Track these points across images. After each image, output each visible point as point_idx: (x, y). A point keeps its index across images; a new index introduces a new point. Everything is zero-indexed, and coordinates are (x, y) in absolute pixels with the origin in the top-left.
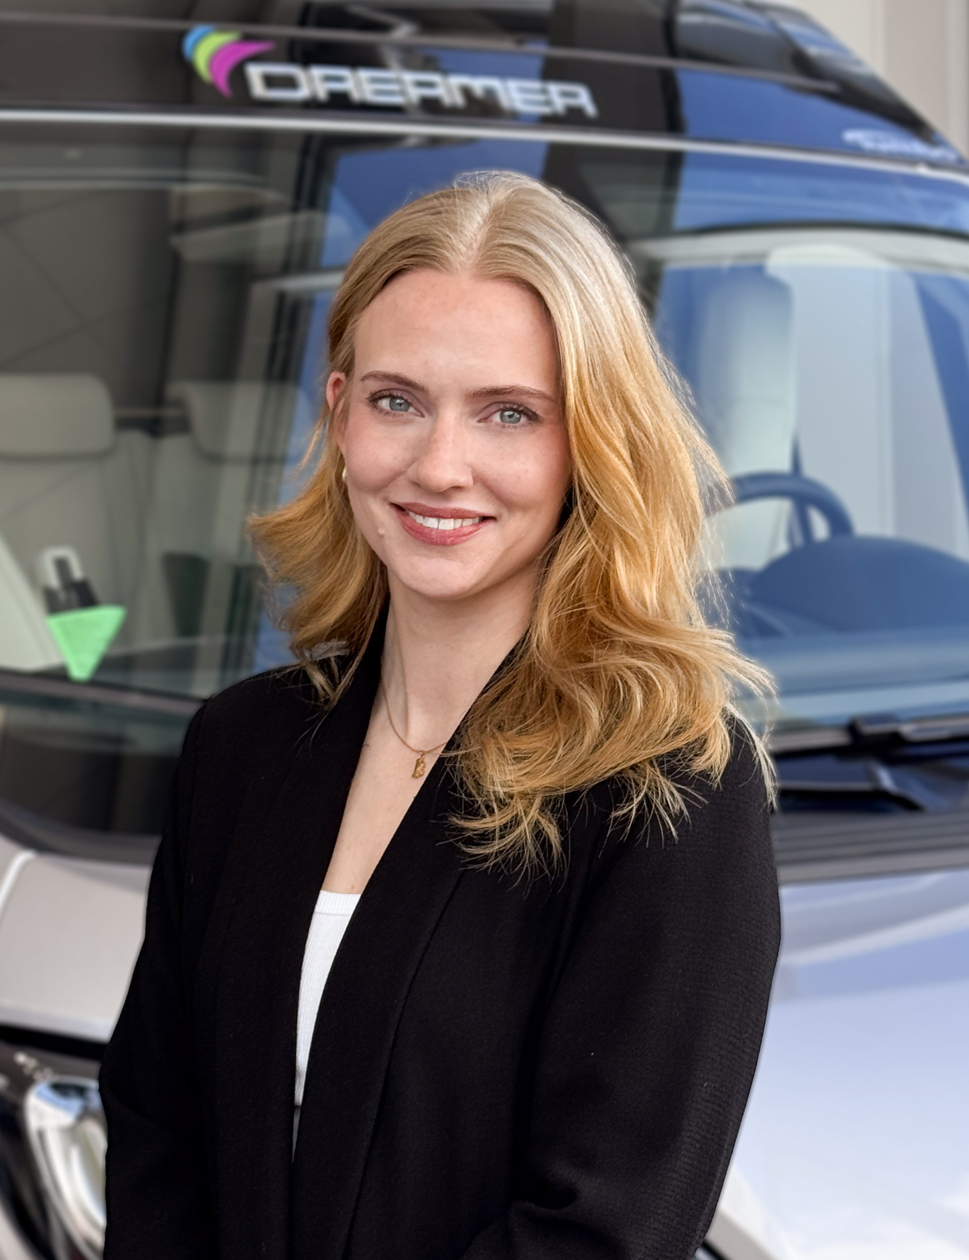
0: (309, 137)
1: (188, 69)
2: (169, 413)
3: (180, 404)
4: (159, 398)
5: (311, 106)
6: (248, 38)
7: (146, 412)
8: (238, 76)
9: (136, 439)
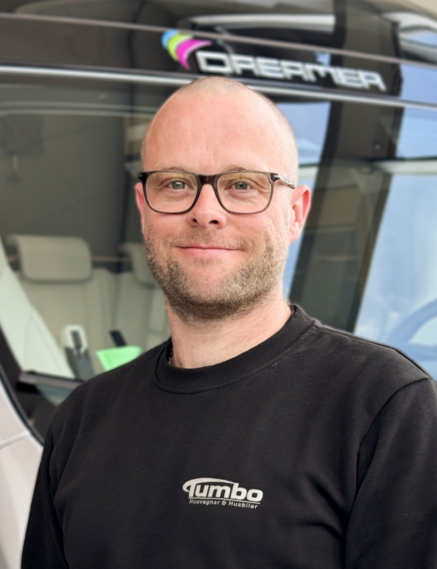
1: (166, 52)
6: (197, 39)
8: (193, 57)
9: (104, 273)
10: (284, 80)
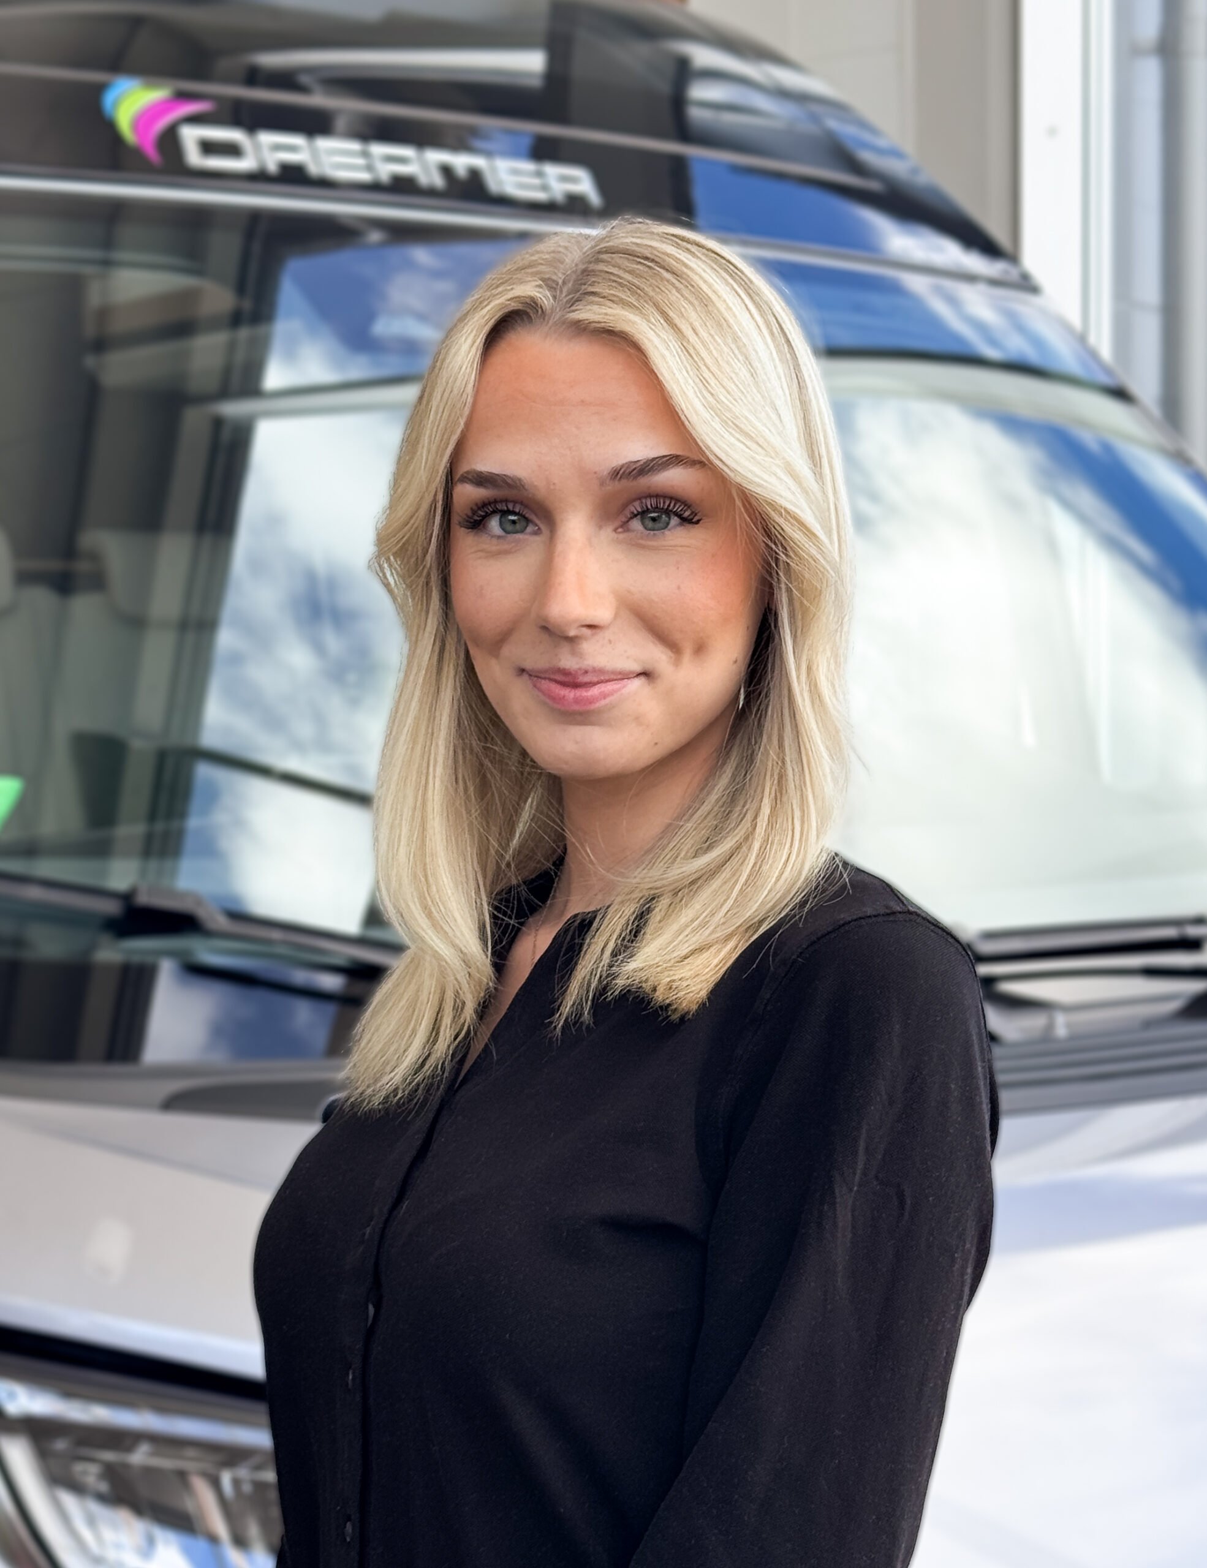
0: (255, 216)
1: (110, 127)
2: (82, 566)
3: (95, 557)
4: (69, 550)
5: (258, 178)
6: (182, 96)
7: (54, 565)
8: (170, 141)
9: (41, 598)
10: (375, 187)
